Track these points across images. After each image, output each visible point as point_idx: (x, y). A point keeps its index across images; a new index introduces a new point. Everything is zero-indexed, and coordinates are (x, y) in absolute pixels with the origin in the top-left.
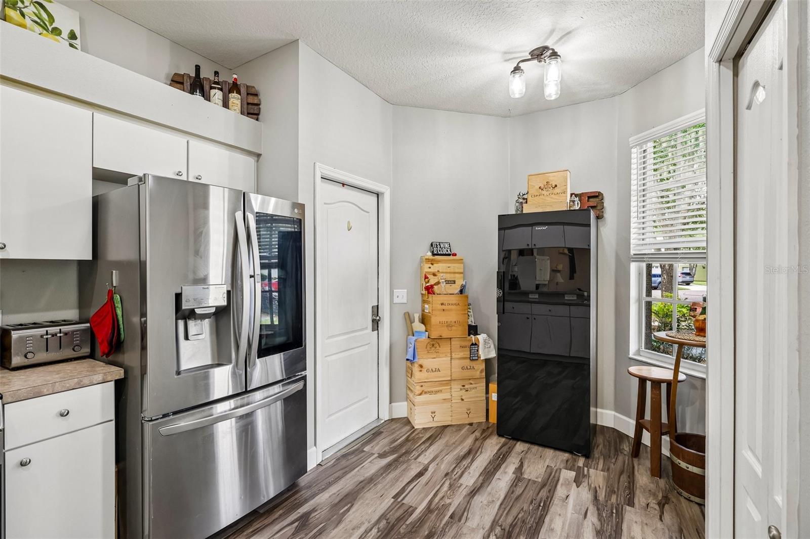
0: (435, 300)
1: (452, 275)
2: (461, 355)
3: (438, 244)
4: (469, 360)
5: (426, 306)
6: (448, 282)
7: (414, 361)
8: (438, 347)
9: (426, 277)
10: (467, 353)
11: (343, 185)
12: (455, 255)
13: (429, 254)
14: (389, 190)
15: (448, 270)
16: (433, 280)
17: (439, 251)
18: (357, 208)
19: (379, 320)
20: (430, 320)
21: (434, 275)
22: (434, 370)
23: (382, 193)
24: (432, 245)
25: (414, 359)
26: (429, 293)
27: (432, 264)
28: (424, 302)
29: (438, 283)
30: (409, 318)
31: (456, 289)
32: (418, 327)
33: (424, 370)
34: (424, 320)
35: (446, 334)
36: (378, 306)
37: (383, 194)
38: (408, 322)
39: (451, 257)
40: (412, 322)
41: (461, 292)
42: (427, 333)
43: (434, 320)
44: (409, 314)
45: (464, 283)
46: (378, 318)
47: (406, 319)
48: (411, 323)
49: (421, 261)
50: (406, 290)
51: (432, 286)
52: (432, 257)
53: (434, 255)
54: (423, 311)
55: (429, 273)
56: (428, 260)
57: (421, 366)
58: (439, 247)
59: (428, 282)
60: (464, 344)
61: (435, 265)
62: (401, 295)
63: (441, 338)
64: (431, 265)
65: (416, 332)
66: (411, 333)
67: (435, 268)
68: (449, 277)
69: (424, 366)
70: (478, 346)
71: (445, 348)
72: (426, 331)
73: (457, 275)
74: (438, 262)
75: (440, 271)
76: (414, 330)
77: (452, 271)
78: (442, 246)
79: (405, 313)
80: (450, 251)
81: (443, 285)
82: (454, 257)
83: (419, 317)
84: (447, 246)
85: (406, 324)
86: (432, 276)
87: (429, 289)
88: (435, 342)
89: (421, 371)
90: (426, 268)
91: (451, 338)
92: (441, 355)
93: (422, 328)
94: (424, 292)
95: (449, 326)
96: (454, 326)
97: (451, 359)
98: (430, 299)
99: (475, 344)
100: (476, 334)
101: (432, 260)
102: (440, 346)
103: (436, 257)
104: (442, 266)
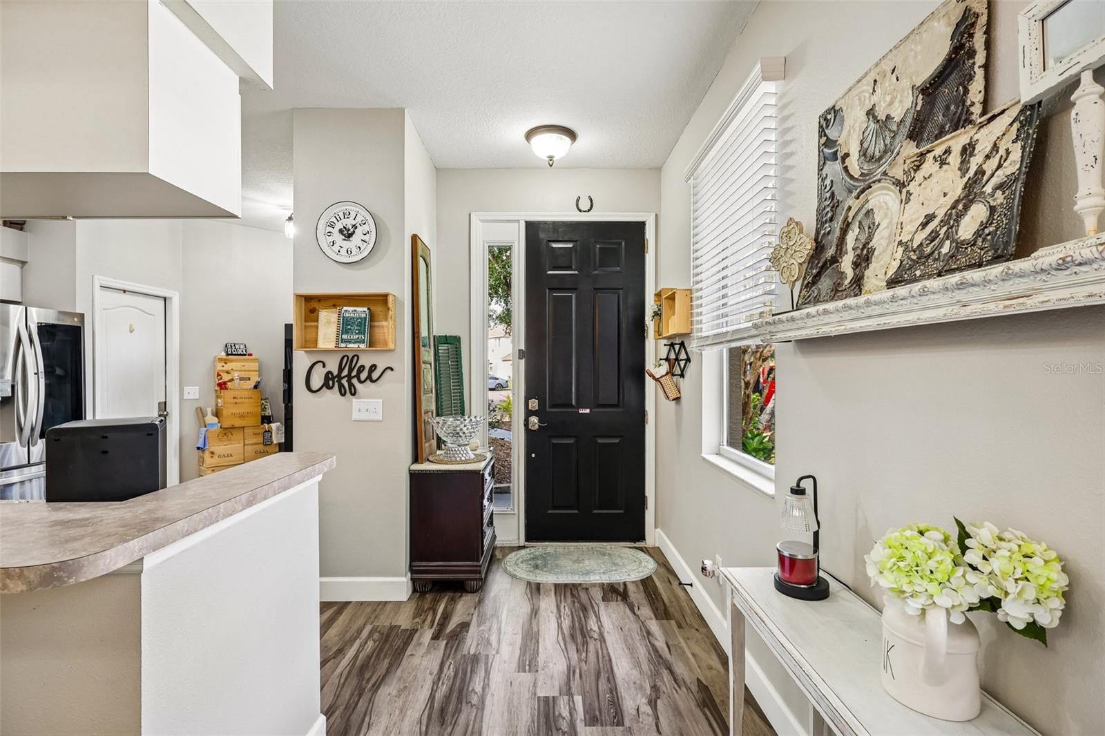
0: (227, 394)
1: (247, 373)
2: (254, 441)
3: (233, 345)
4: (262, 445)
5: (219, 401)
6: (241, 379)
7: (206, 447)
8: (230, 435)
9: (219, 375)
10: (261, 440)
11: (124, 291)
12: (250, 355)
13: (223, 354)
14: (178, 295)
15: (243, 368)
16: (226, 378)
17: (232, 352)
18: (140, 311)
19: (167, 415)
20: (222, 413)
21: (228, 372)
22: (226, 455)
23: (169, 298)
24: (226, 346)
25: (204, 446)
26: (221, 389)
27: (226, 363)
28: (218, 397)
29: (232, 380)
30: (201, 413)
31: (251, 384)
32: (211, 419)
33: (216, 456)
34: (217, 414)
35: (238, 423)
36: (165, 402)
37: (171, 298)
38: (200, 414)
39: (247, 357)
40: (204, 415)
41: (256, 387)
42: (219, 424)
43: (225, 412)
44: (201, 409)
45: (259, 380)
46: (165, 413)
47: (197, 414)
48: (203, 417)
49: (214, 361)
50: (197, 387)
51: (225, 383)
52: (225, 357)
53: (228, 355)
54: (217, 405)
55: (223, 371)
56: (221, 360)
57: (213, 453)
58: (234, 347)
59: (221, 379)
60: (256, 431)
61: (228, 364)
62: (192, 392)
63: (233, 428)
64: (224, 364)
65: (209, 424)
66: (203, 425)
67: (228, 367)
68: (244, 375)
69: (215, 453)
70: (271, 433)
71: (238, 436)
72: (219, 422)
73: (252, 373)
74: (231, 361)
75: (235, 369)
76: (207, 423)
77: (247, 369)
78: (237, 347)
79: (197, 408)
80: (246, 351)
81: (237, 382)
82: (250, 357)
83: (212, 410)
84: (242, 347)
85: (199, 419)
86: (225, 374)
87: (222, 386)
88: (227, 431)
89: (212, 457)
90: (219, 367)
91: (244, 427)
92: (233, 443)
93: (216, 420)
94: (218, 388)
95: (242, 416)
96: (247, 416)
97: (244, 445)
98: (222, 394)
99: (270, 431)
100: (269, 422)
101: (225, 360)
102: (232, 435)
103: (230, 357)
104: (236, 365)
